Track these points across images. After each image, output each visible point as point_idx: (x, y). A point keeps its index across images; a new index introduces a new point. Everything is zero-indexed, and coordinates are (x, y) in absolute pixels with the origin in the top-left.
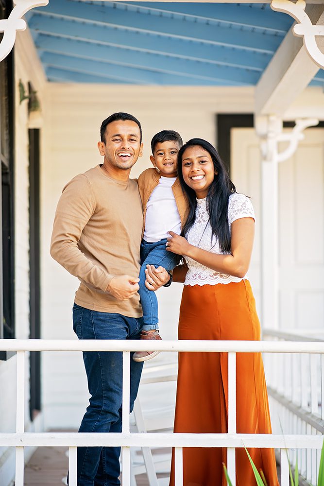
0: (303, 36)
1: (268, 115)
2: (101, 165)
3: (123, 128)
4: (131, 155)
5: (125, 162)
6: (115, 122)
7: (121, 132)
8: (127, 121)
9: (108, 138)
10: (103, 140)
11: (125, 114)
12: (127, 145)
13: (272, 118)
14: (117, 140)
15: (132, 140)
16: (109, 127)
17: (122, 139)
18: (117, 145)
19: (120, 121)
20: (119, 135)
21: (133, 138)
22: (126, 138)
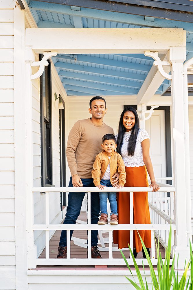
0: (158, 65)
1: (142, 104)
2: (91, 118)
3: (98, 102)
4: (102, 113)
5: (99, 116)
6: (95, 100)
7: (97, 104)
8: (99, 100)
9: (92, 107)
10: (91, 108)
11: (99, 97)
12: (100, 109)
13: (143, 105)
14: (95, 107)
15: (102, 107)
16: (92, 102)
17: (97, 107)
18: (96, 110)
19: (97, 100)
20: (96, 106)
21: (102, 106)
22: (99, 107)
